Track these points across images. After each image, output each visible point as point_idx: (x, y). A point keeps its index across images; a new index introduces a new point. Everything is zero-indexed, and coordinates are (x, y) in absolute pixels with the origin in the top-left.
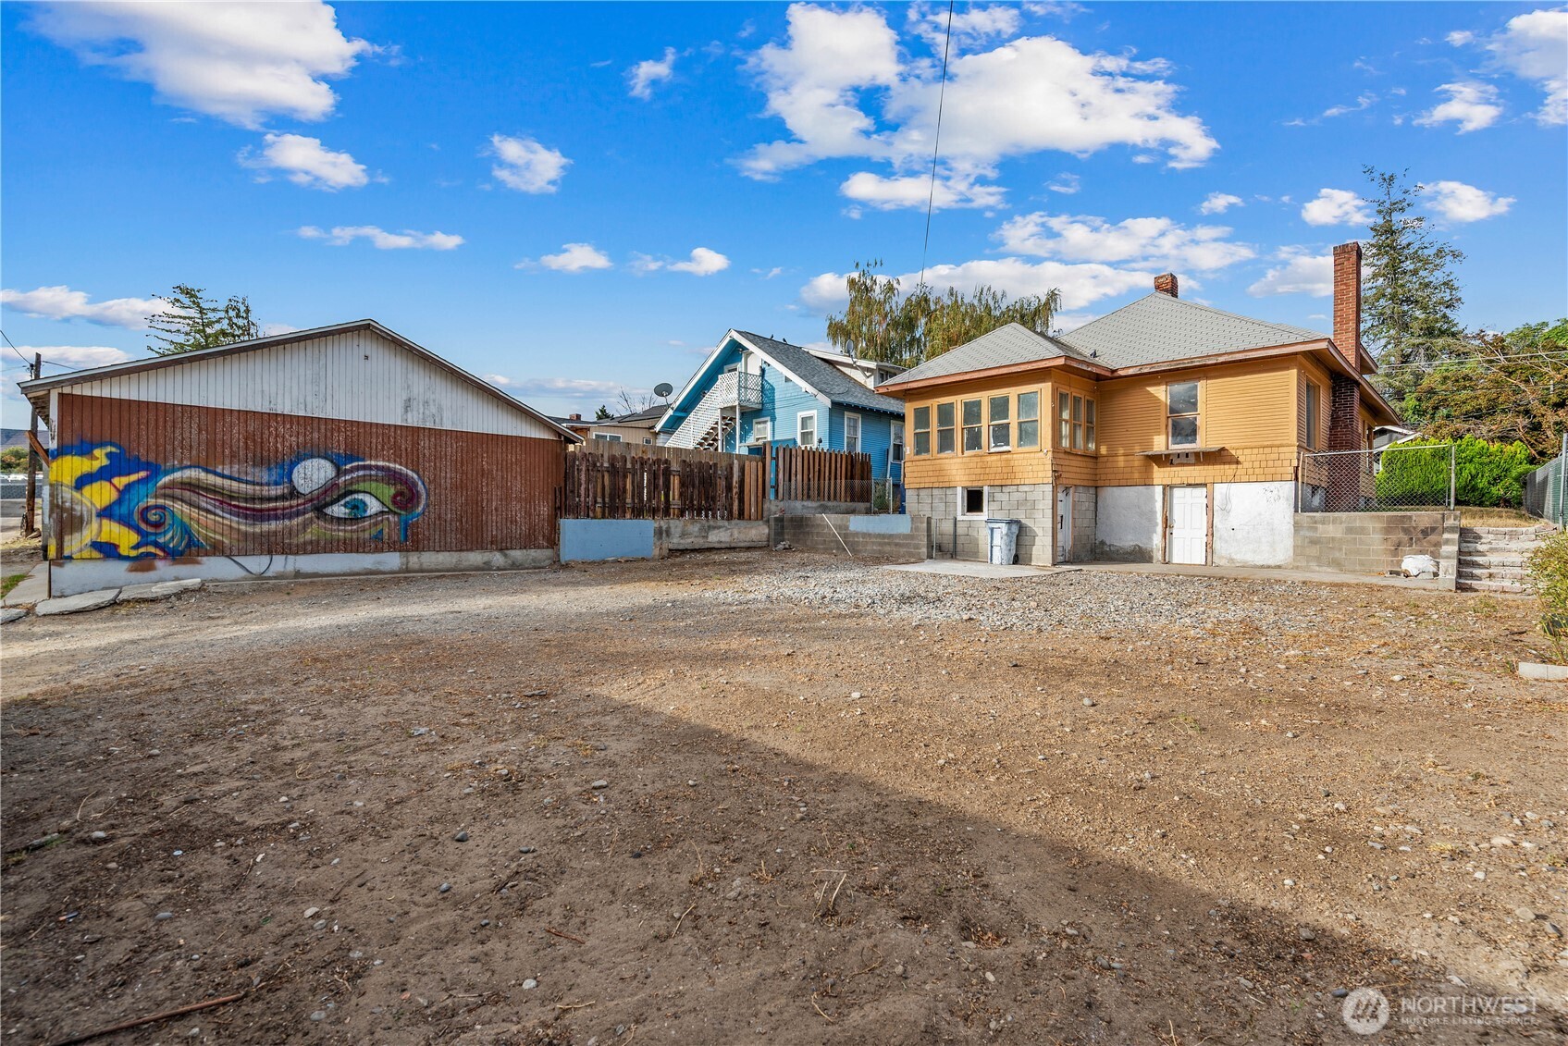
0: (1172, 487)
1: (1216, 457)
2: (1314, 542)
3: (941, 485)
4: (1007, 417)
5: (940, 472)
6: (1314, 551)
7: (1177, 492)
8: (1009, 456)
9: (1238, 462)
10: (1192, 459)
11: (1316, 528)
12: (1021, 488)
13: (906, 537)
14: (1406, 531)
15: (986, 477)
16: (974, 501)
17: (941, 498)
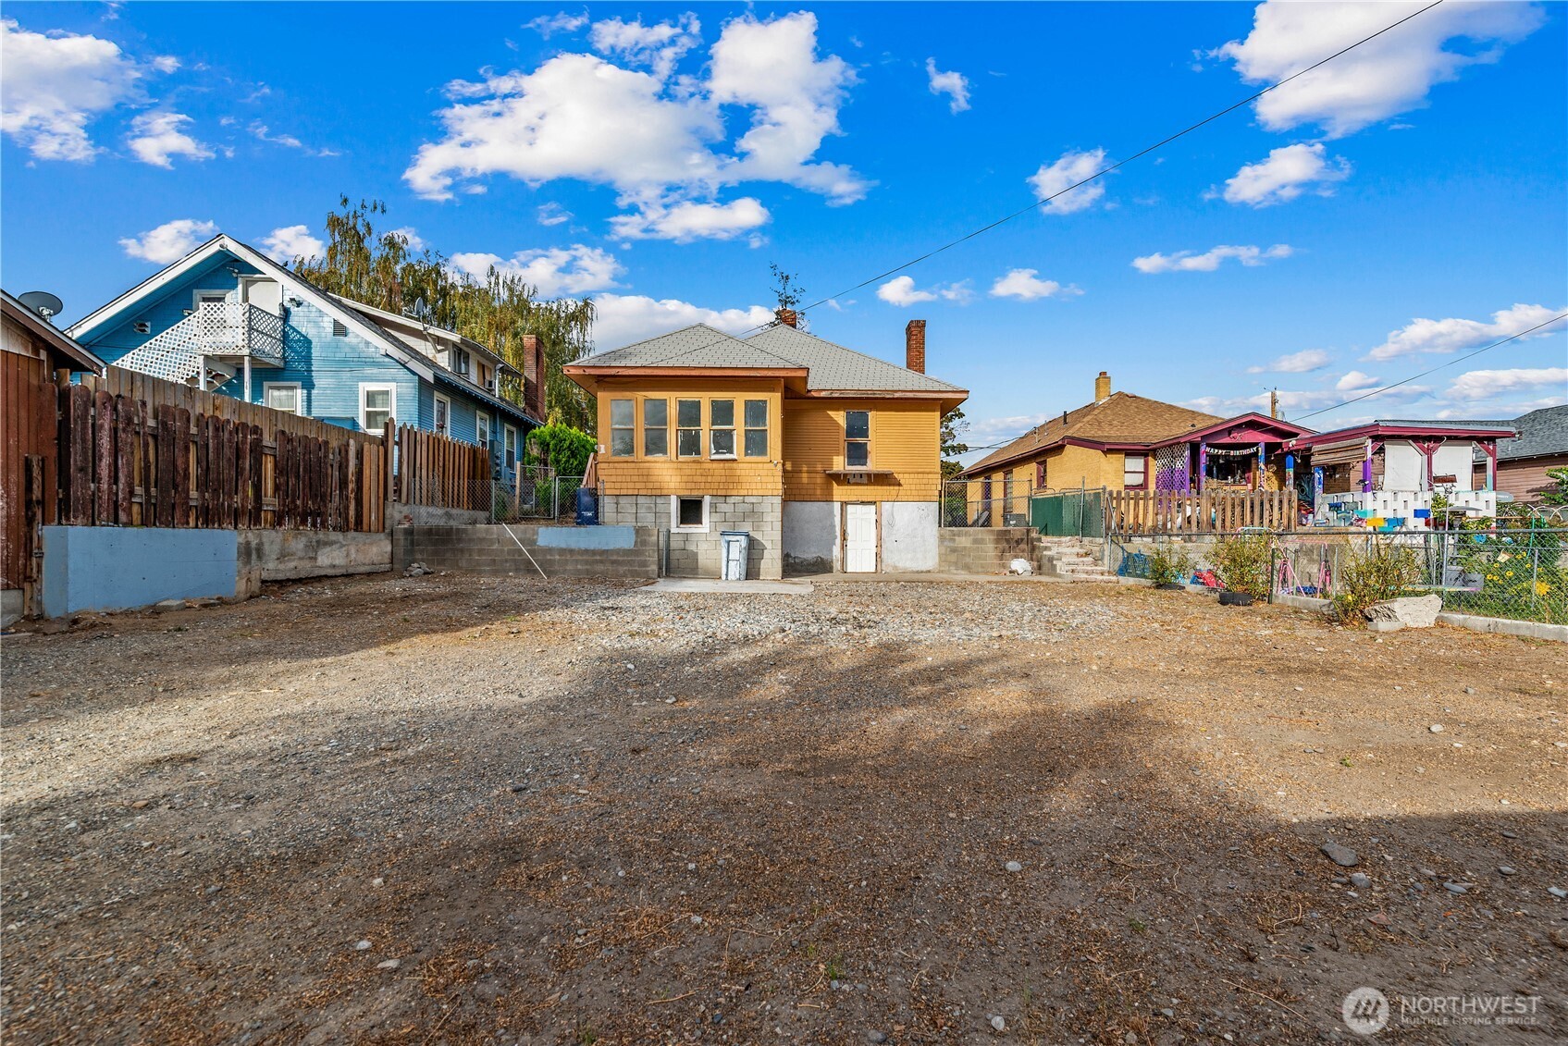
0: (846, 503)
1: (883, 479)
2: (954, 550)
3: (649, 493)
4: (731, 423)
5: (646, 476)
6: (953, 558)
7: (850, 508)
8: (735, 465)
9: (900, 485)
10: (865, 480)
11: (954, 540)
12: (747, 499)
13: (627, 552)
14: (1008, 541)
15: (708, 486)
16: (690, 510)
17: (650, 508)
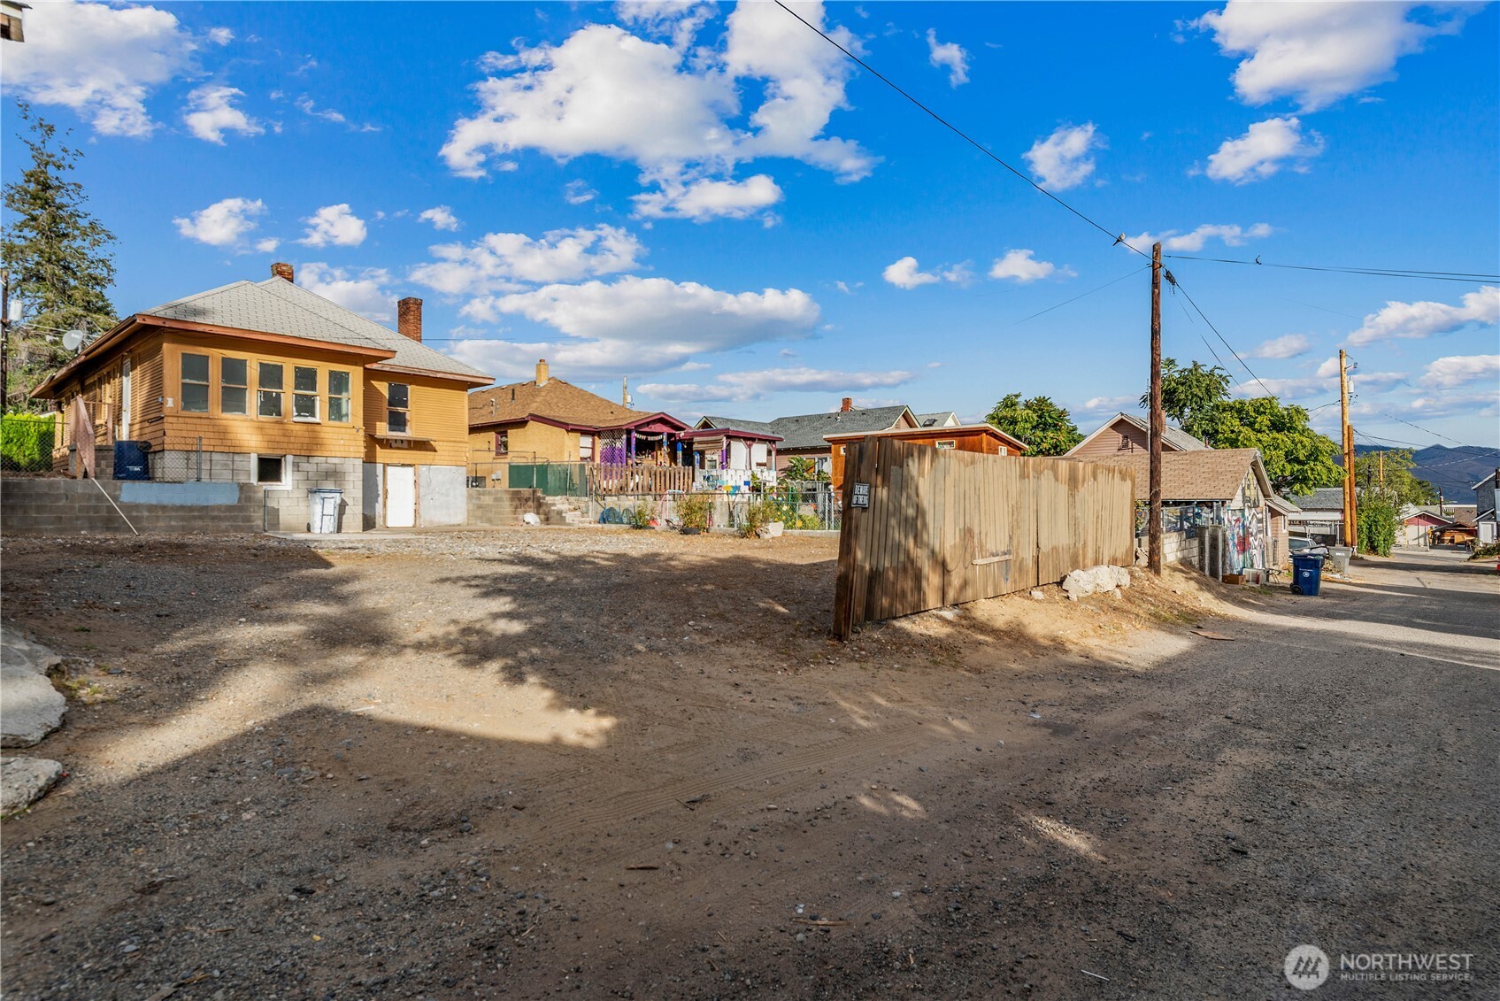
0: (388, 465)
1: (422, 445)
2: (480, 507)
3: (227, 450)
4: (314, 389)
5: (223, 433)
6: (479, 513)
7: (389, 469)
8: (318, 428)
9: (435, 451)
10: (405, 445)
11: (479, 499)
12: (330, 460)
13: (230, 508)
14: (519, 499)
15: (291, 446)
16: (270, 468)
17: (226, 465)
